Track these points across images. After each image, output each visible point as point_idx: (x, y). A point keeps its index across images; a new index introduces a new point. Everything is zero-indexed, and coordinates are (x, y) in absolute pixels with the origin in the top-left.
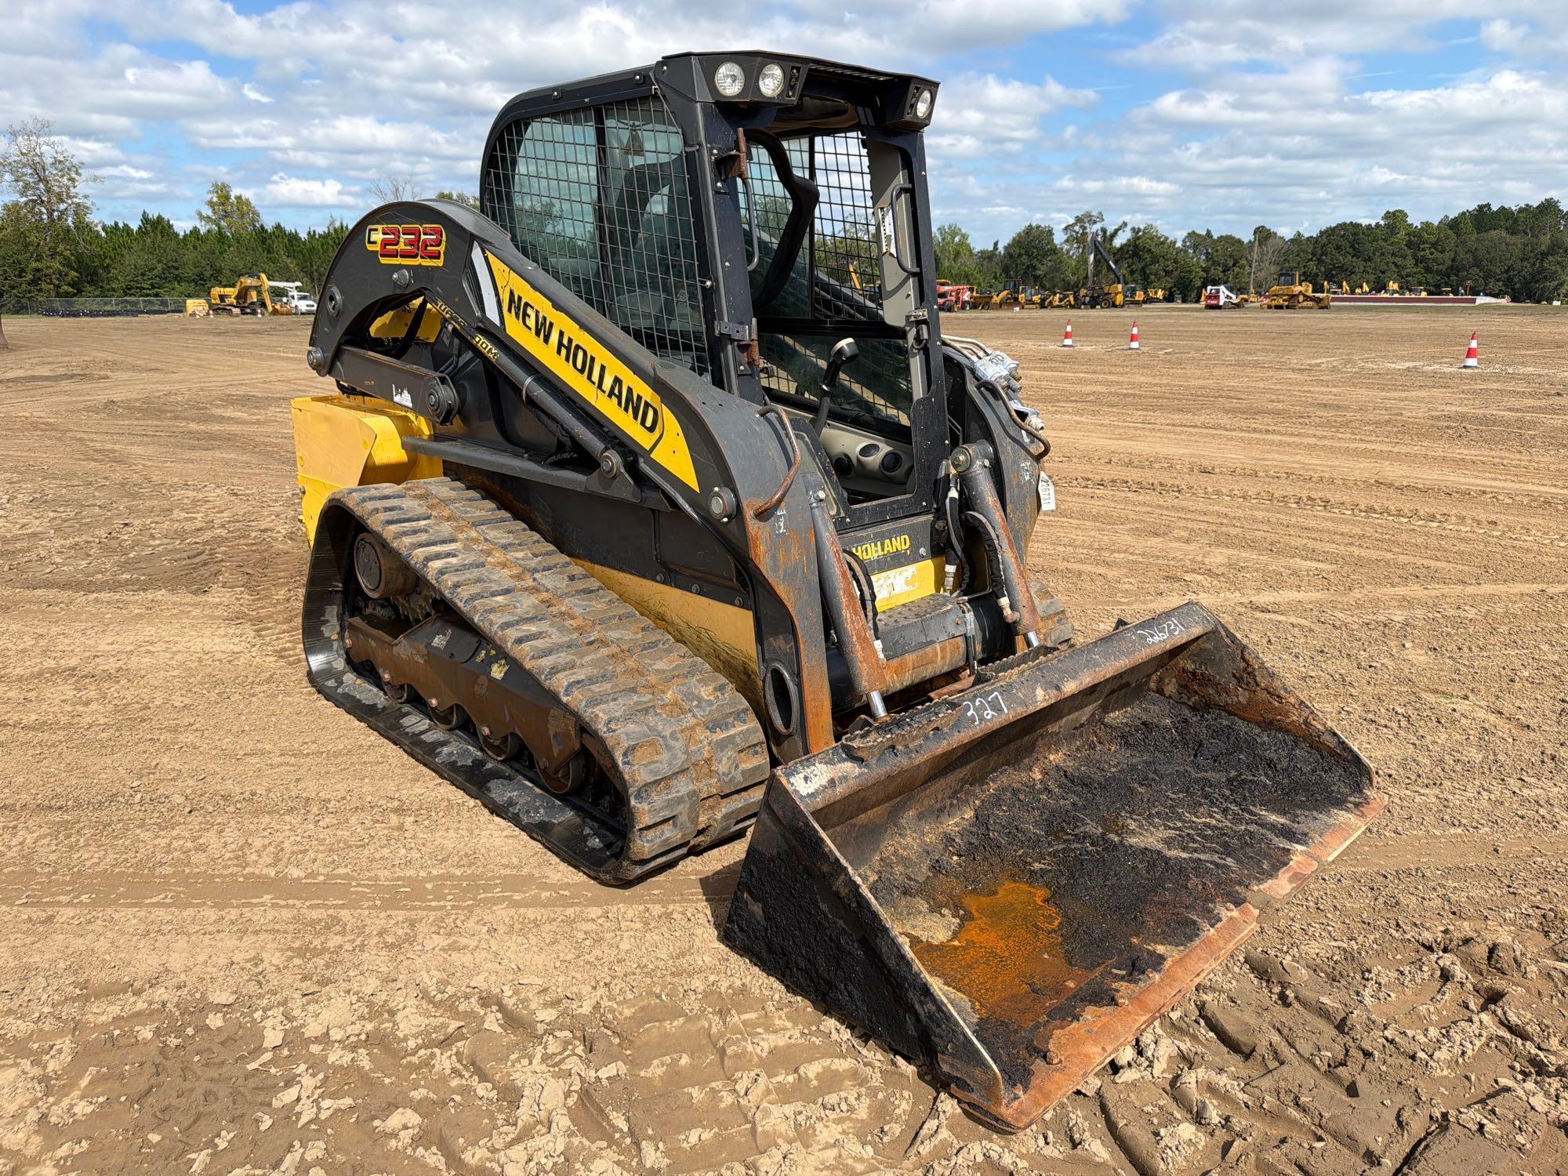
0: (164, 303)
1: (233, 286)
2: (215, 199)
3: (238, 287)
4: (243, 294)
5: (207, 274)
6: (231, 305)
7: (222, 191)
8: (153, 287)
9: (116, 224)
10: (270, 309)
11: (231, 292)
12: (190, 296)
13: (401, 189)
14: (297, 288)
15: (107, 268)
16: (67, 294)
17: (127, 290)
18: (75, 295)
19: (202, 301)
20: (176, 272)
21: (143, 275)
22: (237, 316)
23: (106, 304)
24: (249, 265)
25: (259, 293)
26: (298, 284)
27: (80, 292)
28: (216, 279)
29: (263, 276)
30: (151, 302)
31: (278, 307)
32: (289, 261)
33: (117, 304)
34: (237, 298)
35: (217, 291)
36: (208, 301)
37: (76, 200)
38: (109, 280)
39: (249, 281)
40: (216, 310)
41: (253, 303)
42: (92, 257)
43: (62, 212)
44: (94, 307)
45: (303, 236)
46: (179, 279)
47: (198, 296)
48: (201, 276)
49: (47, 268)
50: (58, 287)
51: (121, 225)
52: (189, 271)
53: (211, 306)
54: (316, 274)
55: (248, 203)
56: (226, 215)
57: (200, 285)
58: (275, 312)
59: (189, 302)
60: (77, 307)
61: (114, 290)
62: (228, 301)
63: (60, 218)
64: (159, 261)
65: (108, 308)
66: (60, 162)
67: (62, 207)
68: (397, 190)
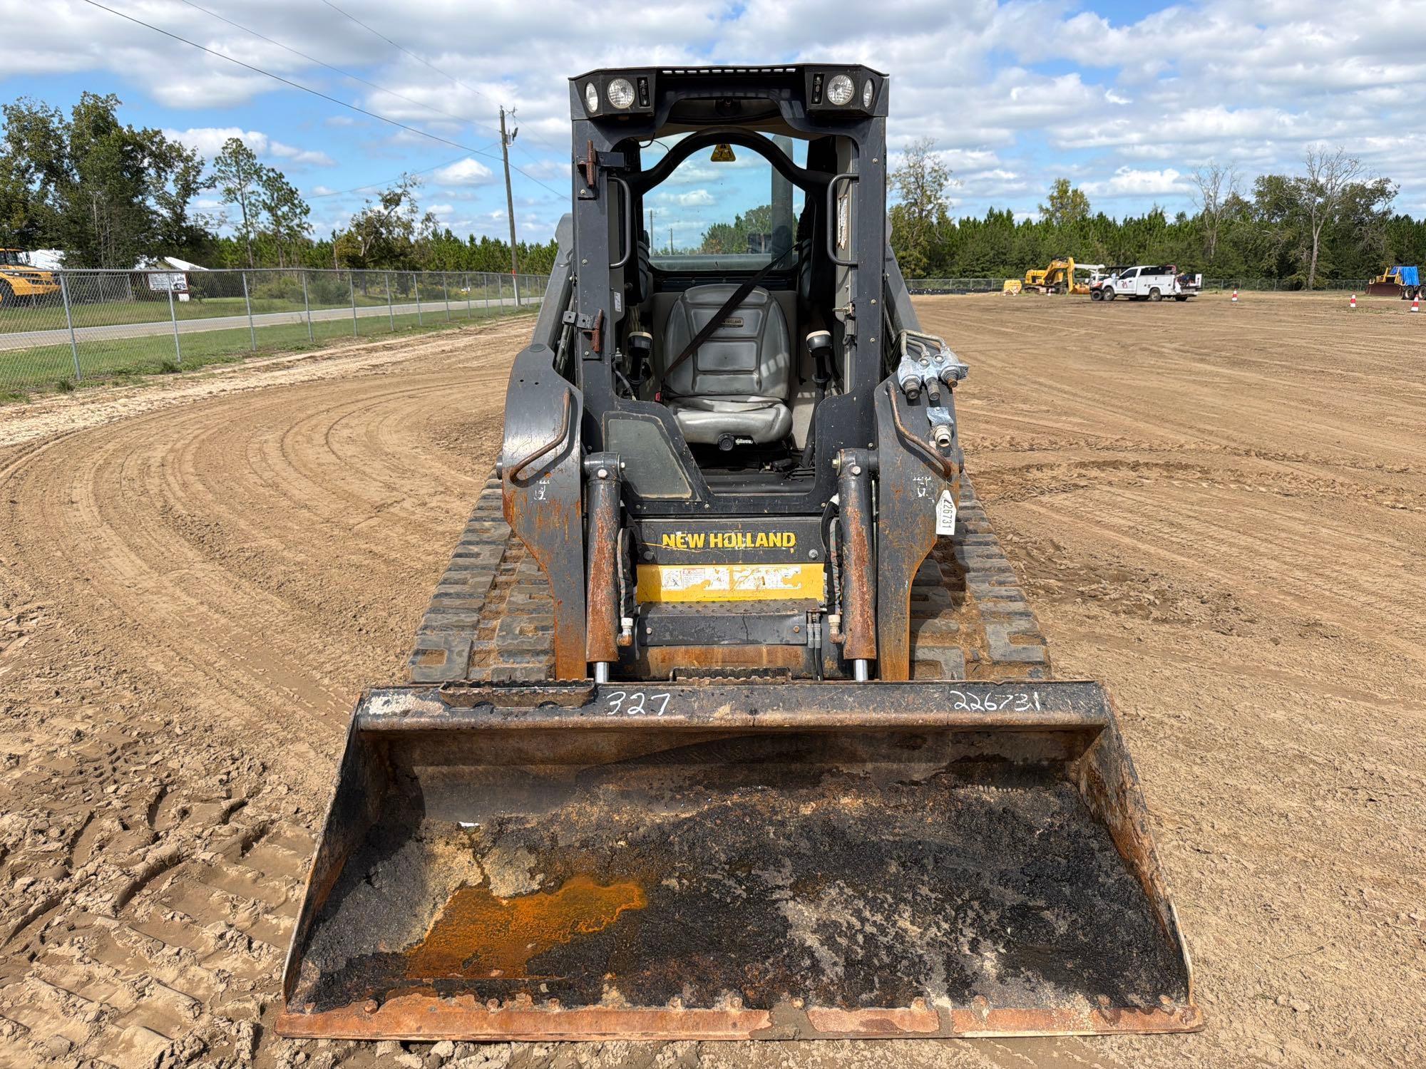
0: (989, 284)
1: (1045, 268)
2: (1055, 194)
3: (1048, 270)
4: (1051, 277)
5: (1027, 258)
6: (1040, 285)
7: (1062, 187)
8: (983, 270)
9: (968, 218)
10: (1071, 288)
11: (1043, 273)
12: (1010, 277)
13: (1220, 175)
14: (1100, 270)
15: (952, 256)
16: (920, 277)
17: (963, 273)
18: (925, 277)
19: (1018, 281)
20: (1003, 257)
21: (978, 260)
22: (1043, 294)
23: (946, 284)
24: (1065, 250)
25: (1065, 274)
26: (1102, 266)
27: (929, 274)
28: (1034, 262)
29: (1071, 259)
30: (979, 283)
31: (1078, 287)
32: (1100, 245)
33: (953, 284)
34: (1046, 279)
35: (1031, 273)
36: (1023, 282)
37: (940, 201)
38: (952, 264)
39: (1058, 264)
40: (1027, 288)
41: (1058, 283)
42: (944, 246)
43: (930, 212)
44: (937, 287)
45: (1120, 223)
46: (1004, 263)
47: (1016, 278)
48: (1022, 260)
49: (910, 256)
50: (914, 270)
51: (971, 219)
52: (1014, 256)
53: (1024, 285)
54: (1122, 257)
55: (1082, 196)
56: (1063, 206)
57: (1019, 268)
58: (1075, 291)
59: (1007, 282)
60: (925, 286)
61: (953, 273)
62: (1038, 281)
63: (926, 216)
64: (992, 249)
65: (946, 287)
66: (936, 171)
67: (930, 207)
68: (1216, 175)
